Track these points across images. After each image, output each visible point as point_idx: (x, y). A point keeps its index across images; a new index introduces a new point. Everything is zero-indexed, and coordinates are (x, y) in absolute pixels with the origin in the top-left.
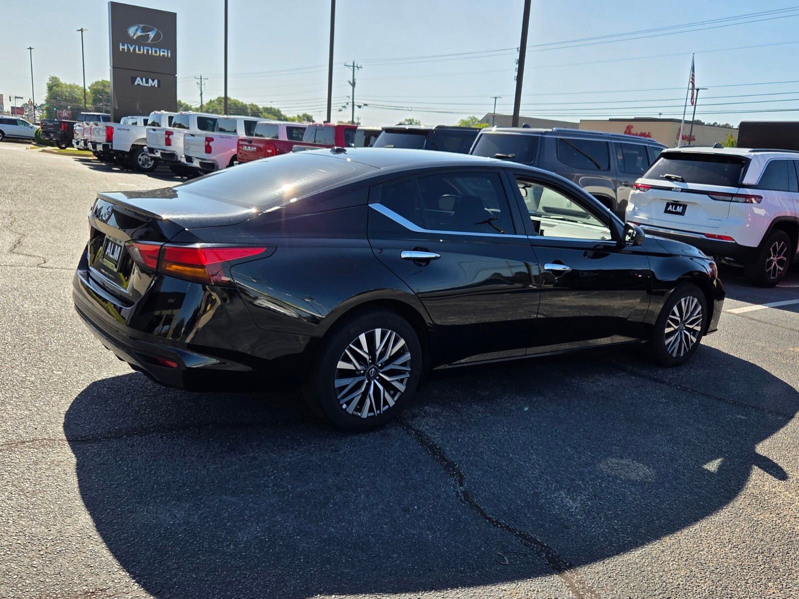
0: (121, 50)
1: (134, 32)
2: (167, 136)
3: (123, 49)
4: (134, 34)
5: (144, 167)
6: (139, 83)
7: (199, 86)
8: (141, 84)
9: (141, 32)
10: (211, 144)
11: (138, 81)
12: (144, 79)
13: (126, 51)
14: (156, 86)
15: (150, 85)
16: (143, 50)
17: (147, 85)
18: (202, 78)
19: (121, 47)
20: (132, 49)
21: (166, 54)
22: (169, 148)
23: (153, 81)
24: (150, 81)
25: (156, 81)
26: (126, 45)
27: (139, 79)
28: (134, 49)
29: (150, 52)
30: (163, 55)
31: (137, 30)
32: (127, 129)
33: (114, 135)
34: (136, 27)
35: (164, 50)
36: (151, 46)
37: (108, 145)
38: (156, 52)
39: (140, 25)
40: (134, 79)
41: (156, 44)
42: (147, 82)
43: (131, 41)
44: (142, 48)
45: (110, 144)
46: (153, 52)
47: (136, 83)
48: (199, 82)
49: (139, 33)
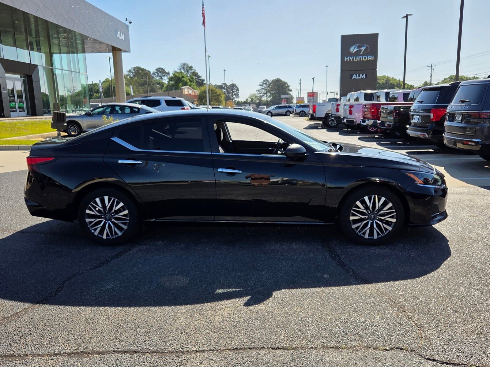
0: (345, 61)
1: (354, 49)
2: (337, 107)
3: (347, 60)
4: (353, 50)
5: (332, 125)
6: (355, 77)
7: (430, 71)
8: (356, 78)
9: (357, 49)
10: (352, 109)
11: (354, 76)
12: (358, 75)
13: (348, 60)
14: (364, 78)
15: (361, 78)
16: (358, 59)
17: (359, 78)
18: (432, 66)
19: (346, 59)
20: (351, 59)
21: (371, 58)
22: (338, 113)
23: (363, 75)
24: (361, 75)
25: (364, 75)
26: (348, 58)
27: (355, 75)
28: (353, 59)
29: (362, 59)
30: (370, 59)
31: (355, 48)
32: (323, 105)
33: (316, 109)
34: (355, 46)
35: (370, 56)
36: (362, 55)
37: (313, 115)
38: (365, 58)
39: (357, 45)
40: (352, 75)
41: (366, 53)
42: (359, 76)
43: (351, 55)
44: (357, 57)
45: (314, 114)
46: (364, 58)
47: (353, 78)
48: (430, 68)
49: (356, 50)
